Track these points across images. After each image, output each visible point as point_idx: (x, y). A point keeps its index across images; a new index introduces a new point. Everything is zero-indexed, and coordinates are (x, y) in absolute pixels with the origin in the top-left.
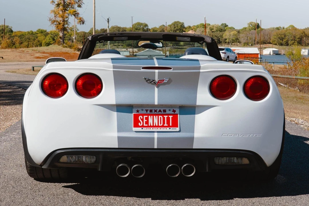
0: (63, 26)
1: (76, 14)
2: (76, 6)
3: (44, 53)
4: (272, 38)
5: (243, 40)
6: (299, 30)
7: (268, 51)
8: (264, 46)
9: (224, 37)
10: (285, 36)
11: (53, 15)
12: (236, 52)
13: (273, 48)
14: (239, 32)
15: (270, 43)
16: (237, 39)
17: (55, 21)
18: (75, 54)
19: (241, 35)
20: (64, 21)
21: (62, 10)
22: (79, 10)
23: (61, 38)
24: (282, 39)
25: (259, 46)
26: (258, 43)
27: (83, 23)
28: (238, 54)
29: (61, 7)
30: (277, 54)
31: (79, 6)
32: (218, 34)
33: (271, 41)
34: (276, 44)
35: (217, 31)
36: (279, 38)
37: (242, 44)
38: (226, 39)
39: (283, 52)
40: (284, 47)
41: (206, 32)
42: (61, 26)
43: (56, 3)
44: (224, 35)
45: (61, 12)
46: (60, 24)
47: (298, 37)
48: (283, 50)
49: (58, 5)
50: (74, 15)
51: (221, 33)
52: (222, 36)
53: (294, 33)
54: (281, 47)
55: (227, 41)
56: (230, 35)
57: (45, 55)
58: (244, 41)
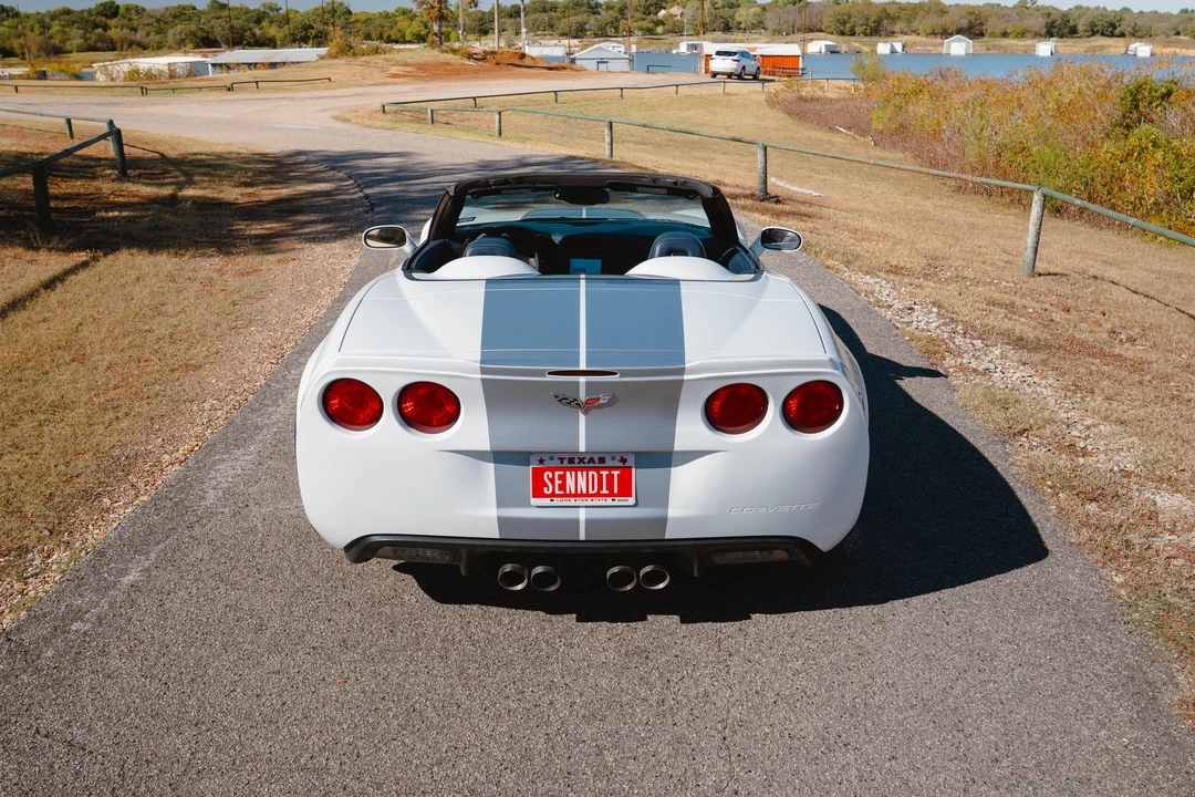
0: (439, 11)
3: (406, 65)
4: (826, 22)
5: (771, 25)
6: (876, 5)
7: (817, 46)
8: (810, 35)
9: (738, 19)
10: (850, 17)
12: (758, 53)
13: (825, 39)
14: (764, 8)
15: (821, 31)
16: (761, 22)
18: (462, 64)
19: (769, 15)
23: (436, 34)
24: (844, 23)
25: (800, 36)
26: (799, 30)
28: (762, 56)
30: (833, 51)
32: (727, 12)
33: (823, 27)
34: (832, 33)
35: (724, 7)
36: (838, 21)
37: (770, 31)
38: (740, 23)
39: (844, 48)
40: (847, 38)
41: (703, 9)
42: (435, 12)
44: (736, 16)
46: (433, 7)
47: (874, 18)
48: (844, 44)
51: (731, 11)
52: (732, 17)
53: (866, 13)
54: (841, 38)
55: (742, 26)
56: (748, 14)
57: (408, 69)
58: (774, 27)
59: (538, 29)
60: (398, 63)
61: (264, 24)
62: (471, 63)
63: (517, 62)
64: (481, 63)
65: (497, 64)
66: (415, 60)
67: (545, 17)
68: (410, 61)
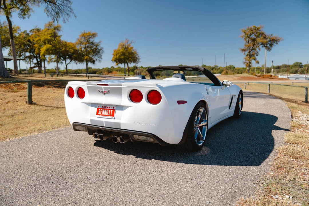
1: (255, 59)
2: (255, 55)
11: (245, 60)
17: (245, 63)
18: (254, 77)
20: (249, 62)
21: (249, 58)
22: (257, 57)
23: (248, 70)
27: (258, 63)
29: (248, 56)
31: (257, 55)
42: (248, 65)
43: (246, 54)
45: (248, 59)
46: (247, 64)
49: (247, 55)
50: (255, 60)
57: (239, 78)
59: (284, 71)
60: (237, 77)
61: (214, 70)
62: (256, 77)
63: (270, 77)
64: (259, 77)
65: (263, 77)
66: (241, 76)
67: (286, 69)
68: (240, 76)
